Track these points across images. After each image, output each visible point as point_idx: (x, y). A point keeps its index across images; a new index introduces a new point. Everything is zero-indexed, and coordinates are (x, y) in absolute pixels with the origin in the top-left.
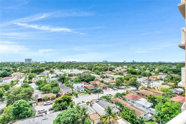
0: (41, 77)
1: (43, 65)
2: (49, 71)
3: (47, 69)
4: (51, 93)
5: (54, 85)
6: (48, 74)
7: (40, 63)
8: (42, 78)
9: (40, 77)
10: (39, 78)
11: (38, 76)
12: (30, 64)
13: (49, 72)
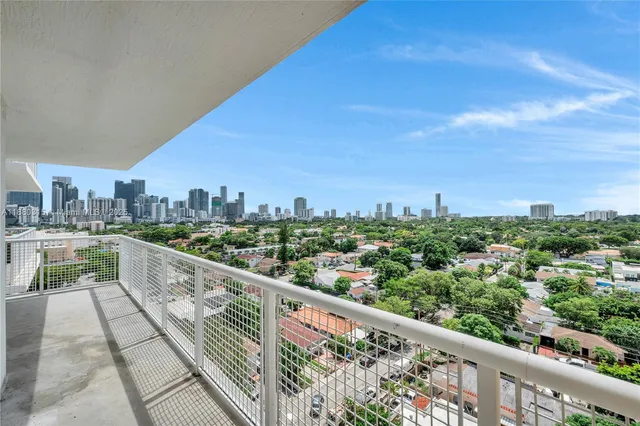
0: (571, 267)
1: (596, 227)
2: (617, 253)
3: (610, 242)
4: (598, 334)
5: (622, 309)
6: (610, 263)
7: (587, 219)
8: (573, 272)
9: (566, 266)
10: (561, 270)
11: (559, 263)
12: (546, 222)
13: (614, 252)
